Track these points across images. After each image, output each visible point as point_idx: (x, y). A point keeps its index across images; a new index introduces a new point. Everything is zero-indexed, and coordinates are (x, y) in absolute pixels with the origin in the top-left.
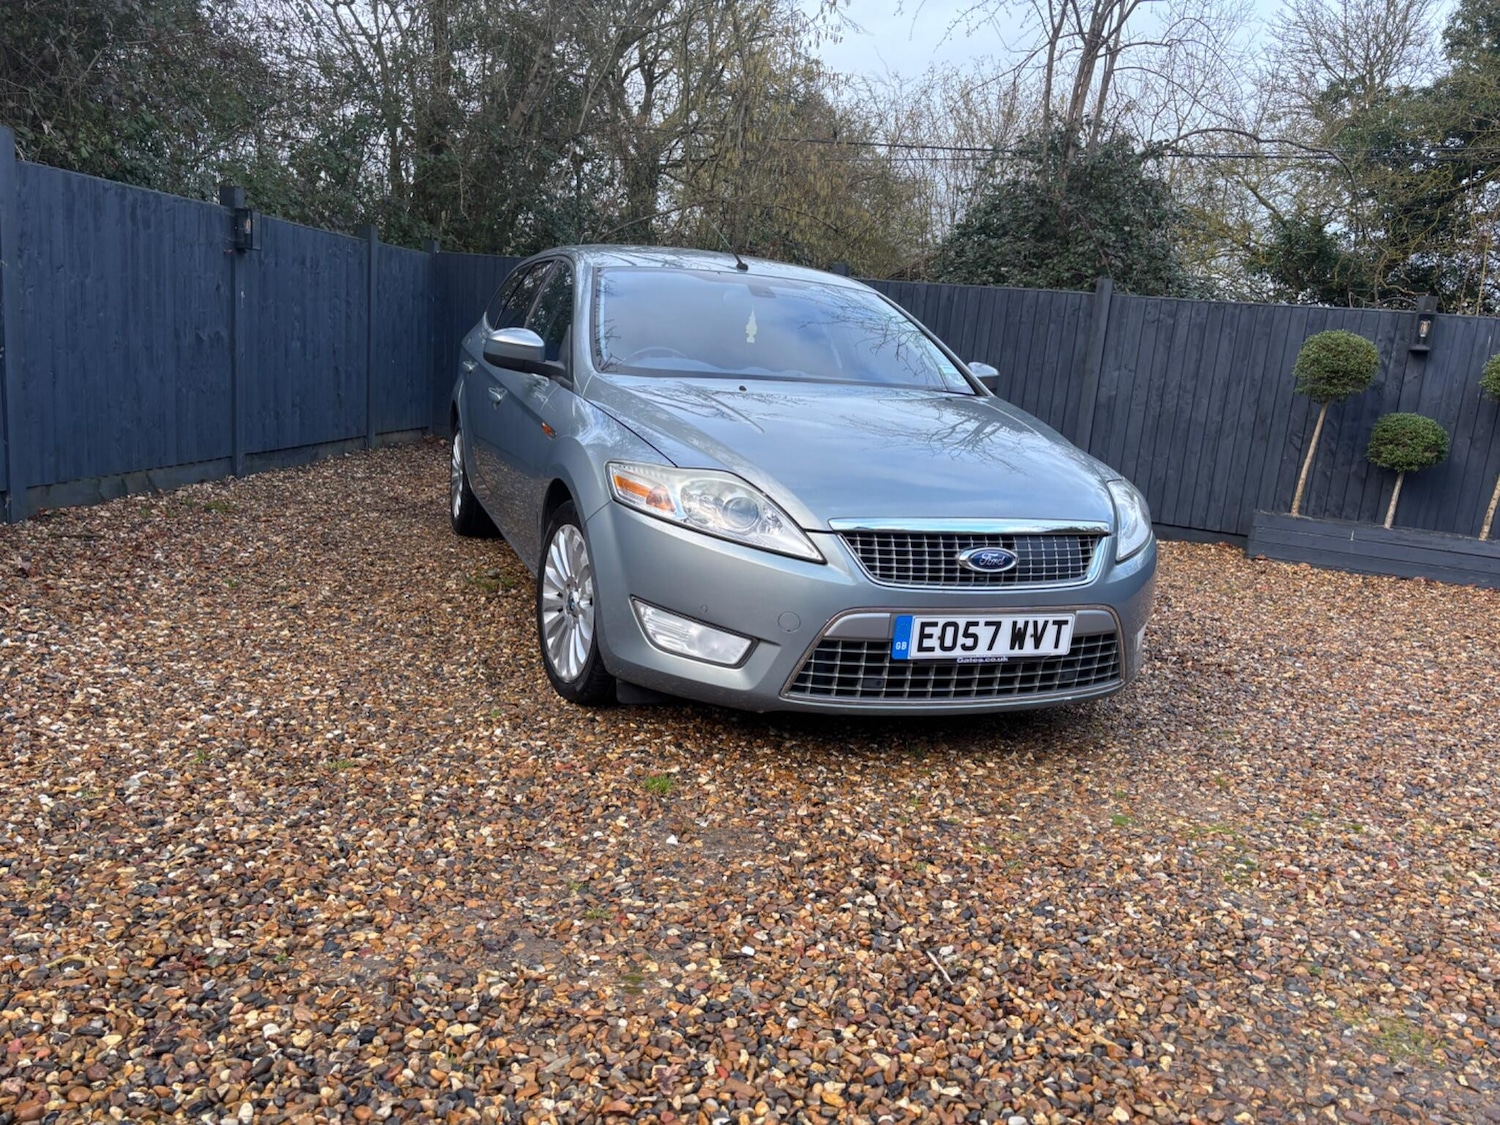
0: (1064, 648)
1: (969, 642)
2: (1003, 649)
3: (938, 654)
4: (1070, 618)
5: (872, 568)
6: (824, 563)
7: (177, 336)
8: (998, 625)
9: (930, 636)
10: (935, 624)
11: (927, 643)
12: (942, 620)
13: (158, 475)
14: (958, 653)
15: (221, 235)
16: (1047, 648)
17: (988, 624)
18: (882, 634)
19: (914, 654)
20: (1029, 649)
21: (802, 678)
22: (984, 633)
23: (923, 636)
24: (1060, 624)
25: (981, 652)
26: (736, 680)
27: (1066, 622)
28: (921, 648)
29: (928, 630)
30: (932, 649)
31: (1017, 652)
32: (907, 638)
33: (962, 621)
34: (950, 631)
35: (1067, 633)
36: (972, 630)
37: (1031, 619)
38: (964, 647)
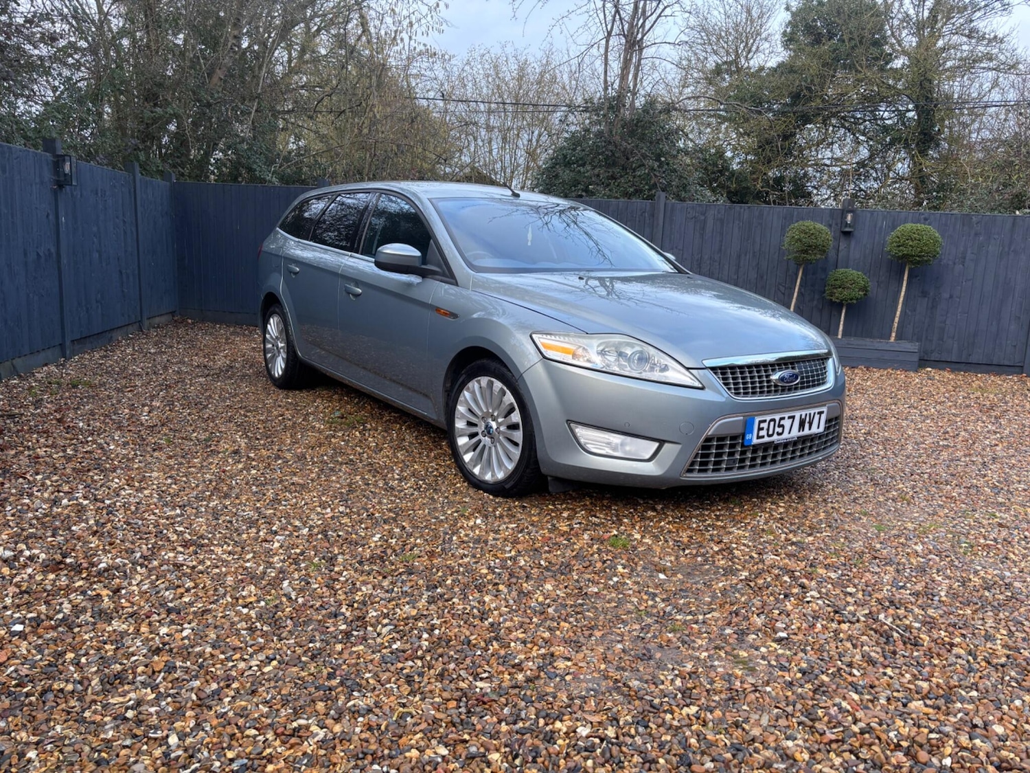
0: (821, 429)
1: (780, 430)
2: (795, 432)
3: (766, 439)
4: (825, 409)
5: (729, 389)
6: (703, 388)
7: (25, 254)
8: (793, 417)
9: (763, 429)
10: (765, 421)
11: (762, 433)
12: (768, 418)
13: (18, 362)
14: (775, 437)
15: (48, 175)
16: (814, 430)
17: (789, 418)
18: (739, 430)
19: (755, 441)
20: (806, 432)
21: (693, 464)
22: (787, 423)
23: (760, 429)
24: (820, 413)
25: (786, 435)
26: (651, 469)
27: (822, 412)
28: (758, 437)
29: (762, 425)
30: (763, 437)
31: (802, 433)
32: (752, 432)
33: (777, 417)
34: (772, 423)
35: (824, 417)
36: (782, 422)
37: (808, 412)
38: (779, 434)
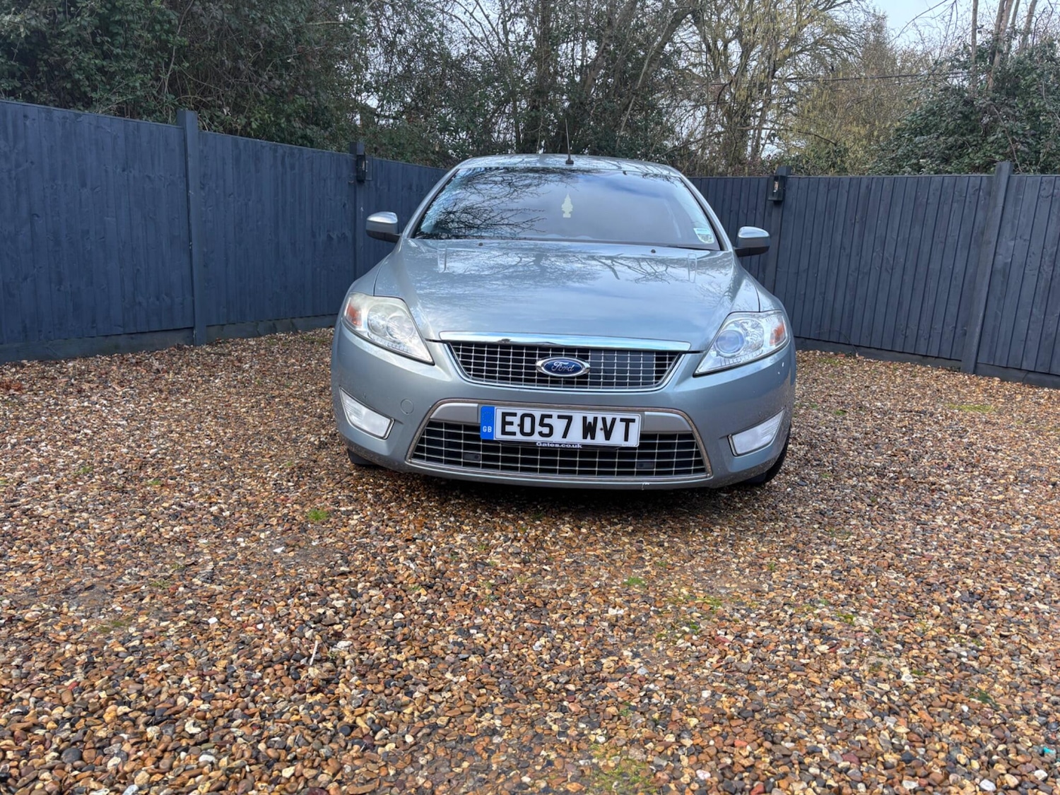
0: (634, 441)
1: (546, 430)
2: (576, 437)
3: (519, 437)
4: (637, 417)
5: (469, 370)
6: (433, 364)
7: (314, 235)
8: (570, 419)
9: (511, 423)
10: (515, 415)
11: (508, 428)
12: (520, 412)
13: (298, 322)
14: (536, 438)
15: (347, 173)
16: (617, 439)
17: (560, 417)
18: (473, 419)
19: (498, 436)
20: (600, 439)
21: (419, 449)
22: (559, 426)
23: (504, 423)
24: (628, 422)
25: (557, 438)
26: (382, 448)
27: (633, 421)
28: (504, 432)
29: (508, 419)
30: (514, 434)
31: (589, 441)
32: (492, 424)
33: (537, 414)
34: (528, 421)
35: (635, 430)
36: (547, 421)
37: (600, 416)
38: (541, 434)
